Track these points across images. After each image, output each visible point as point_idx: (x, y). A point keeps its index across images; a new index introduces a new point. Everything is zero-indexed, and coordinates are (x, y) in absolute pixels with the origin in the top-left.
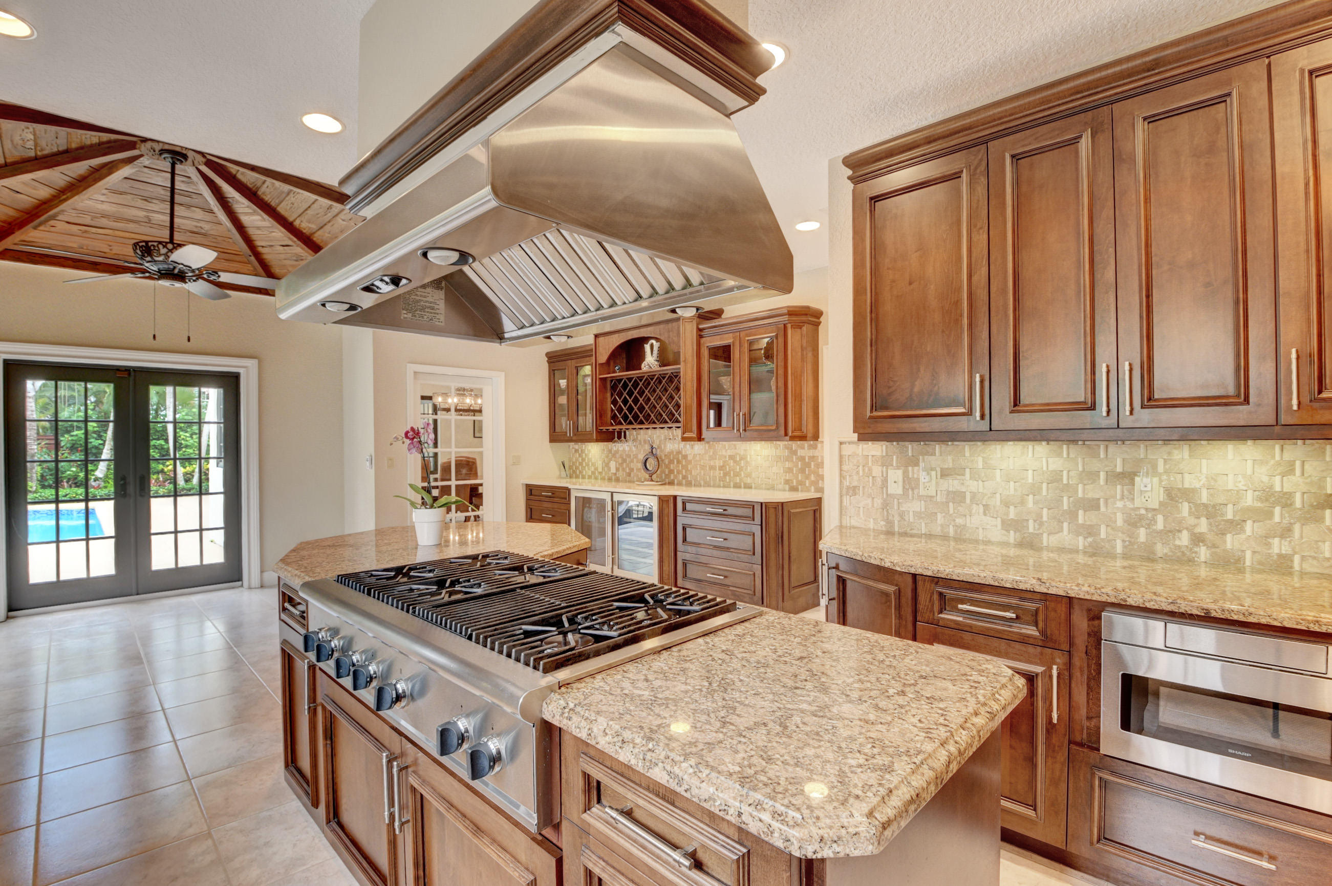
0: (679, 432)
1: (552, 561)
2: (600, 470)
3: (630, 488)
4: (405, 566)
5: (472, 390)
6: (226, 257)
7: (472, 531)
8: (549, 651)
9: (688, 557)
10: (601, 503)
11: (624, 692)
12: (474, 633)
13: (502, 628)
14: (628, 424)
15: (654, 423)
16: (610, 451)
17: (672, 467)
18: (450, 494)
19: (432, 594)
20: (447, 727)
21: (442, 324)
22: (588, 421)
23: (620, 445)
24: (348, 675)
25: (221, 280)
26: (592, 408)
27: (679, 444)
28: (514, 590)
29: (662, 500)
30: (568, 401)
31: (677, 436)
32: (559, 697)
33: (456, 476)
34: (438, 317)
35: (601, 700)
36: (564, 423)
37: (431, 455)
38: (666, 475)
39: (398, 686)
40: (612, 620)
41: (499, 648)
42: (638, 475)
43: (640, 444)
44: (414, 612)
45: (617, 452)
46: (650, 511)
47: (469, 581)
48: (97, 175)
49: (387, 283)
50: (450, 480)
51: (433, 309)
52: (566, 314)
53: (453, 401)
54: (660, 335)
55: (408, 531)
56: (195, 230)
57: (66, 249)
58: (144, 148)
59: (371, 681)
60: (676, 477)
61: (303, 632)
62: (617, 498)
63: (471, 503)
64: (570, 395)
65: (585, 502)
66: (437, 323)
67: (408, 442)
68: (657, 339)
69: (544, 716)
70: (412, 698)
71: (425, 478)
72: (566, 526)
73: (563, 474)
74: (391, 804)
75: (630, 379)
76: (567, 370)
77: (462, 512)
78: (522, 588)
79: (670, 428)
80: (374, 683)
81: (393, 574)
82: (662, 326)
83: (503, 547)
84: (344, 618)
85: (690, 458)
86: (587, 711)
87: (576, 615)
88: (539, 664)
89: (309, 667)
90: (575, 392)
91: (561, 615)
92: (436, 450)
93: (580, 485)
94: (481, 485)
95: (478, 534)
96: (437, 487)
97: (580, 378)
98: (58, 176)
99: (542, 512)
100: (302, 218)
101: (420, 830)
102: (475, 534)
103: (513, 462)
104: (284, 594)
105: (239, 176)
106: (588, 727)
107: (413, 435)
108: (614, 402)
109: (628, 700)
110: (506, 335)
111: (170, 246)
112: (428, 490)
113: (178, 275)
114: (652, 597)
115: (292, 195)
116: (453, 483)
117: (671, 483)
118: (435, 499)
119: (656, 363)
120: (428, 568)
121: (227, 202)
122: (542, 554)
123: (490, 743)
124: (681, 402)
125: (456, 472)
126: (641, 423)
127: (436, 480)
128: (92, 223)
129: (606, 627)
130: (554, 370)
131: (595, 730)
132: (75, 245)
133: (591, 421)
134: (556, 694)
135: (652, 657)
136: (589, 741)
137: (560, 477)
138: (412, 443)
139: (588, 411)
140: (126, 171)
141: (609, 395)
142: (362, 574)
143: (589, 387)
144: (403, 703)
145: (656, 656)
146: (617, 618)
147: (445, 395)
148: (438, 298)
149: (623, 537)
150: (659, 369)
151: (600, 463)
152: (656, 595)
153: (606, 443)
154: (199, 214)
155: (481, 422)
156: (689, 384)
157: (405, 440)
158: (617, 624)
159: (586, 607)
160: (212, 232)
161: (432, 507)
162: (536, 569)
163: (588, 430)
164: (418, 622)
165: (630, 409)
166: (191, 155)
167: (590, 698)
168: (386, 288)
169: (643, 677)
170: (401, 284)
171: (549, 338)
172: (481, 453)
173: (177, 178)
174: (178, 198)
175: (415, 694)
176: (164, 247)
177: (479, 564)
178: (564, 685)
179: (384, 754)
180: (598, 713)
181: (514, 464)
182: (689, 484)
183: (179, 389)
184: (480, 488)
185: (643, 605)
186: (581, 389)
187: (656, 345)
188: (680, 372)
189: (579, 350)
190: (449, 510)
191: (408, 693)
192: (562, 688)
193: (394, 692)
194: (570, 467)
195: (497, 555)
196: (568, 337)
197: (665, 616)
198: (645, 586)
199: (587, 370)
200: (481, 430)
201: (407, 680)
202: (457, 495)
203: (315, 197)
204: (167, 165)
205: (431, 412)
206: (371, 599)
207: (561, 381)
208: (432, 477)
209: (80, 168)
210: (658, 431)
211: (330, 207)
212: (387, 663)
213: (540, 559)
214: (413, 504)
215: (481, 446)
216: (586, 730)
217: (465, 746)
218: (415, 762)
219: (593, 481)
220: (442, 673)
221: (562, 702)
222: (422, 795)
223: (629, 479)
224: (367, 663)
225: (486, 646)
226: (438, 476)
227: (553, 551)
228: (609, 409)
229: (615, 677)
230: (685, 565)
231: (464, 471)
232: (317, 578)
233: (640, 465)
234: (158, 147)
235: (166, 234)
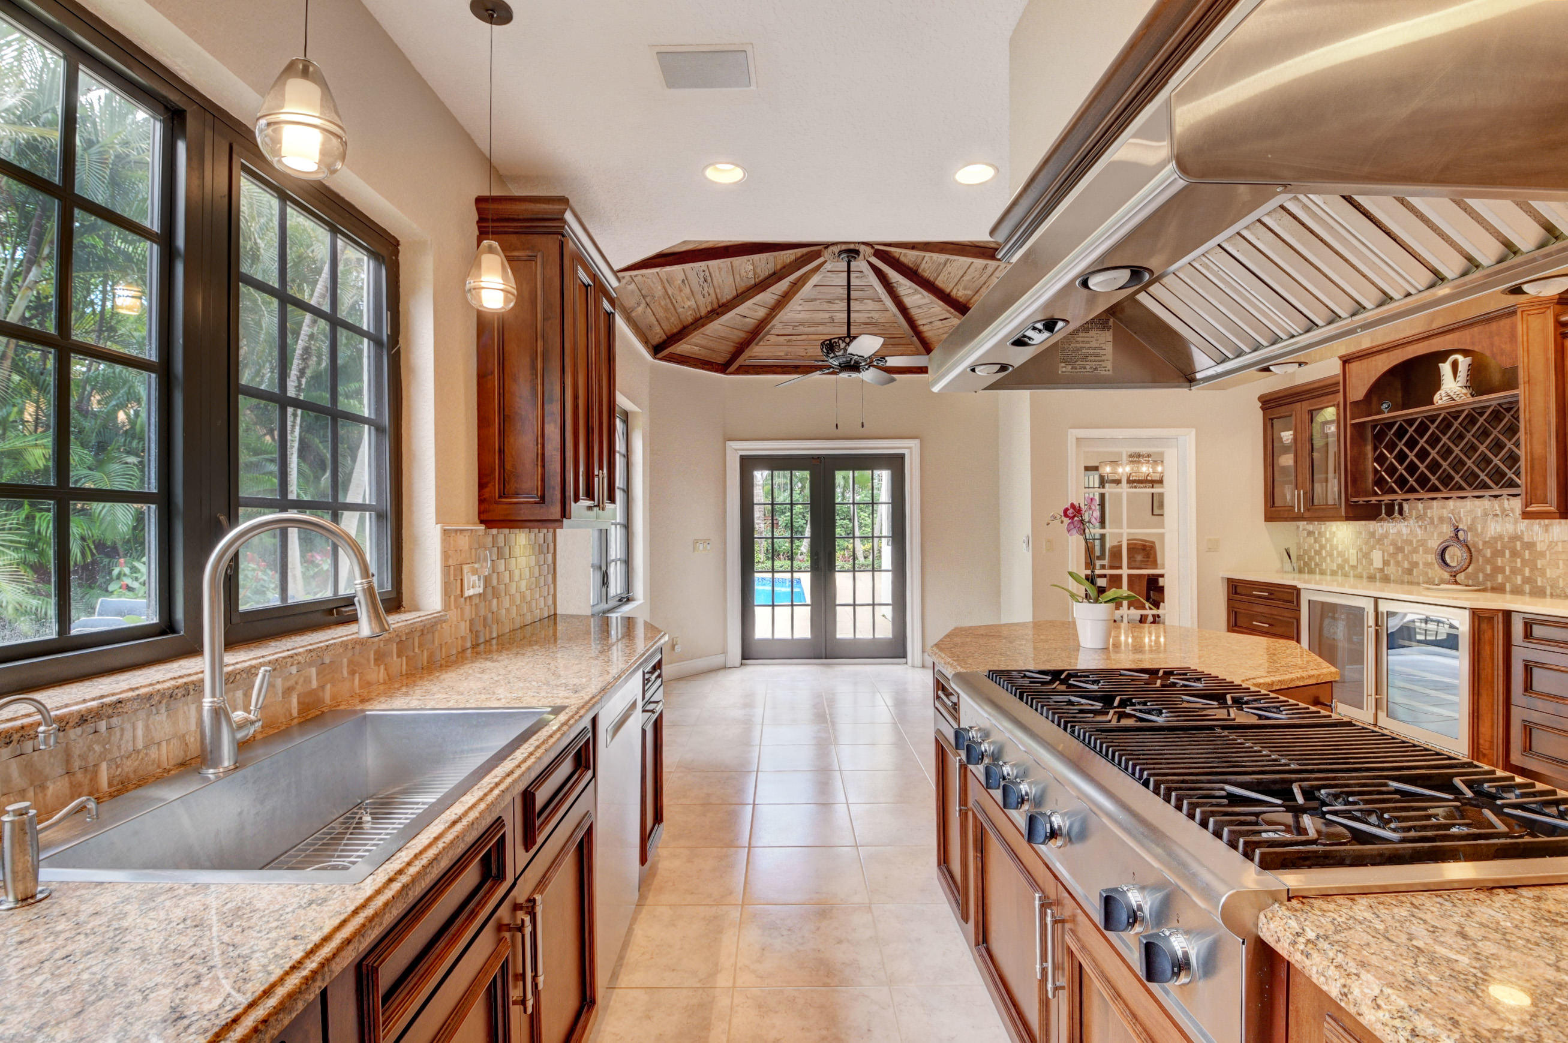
0: (1517, 504)
1: (1272, 695)
2: (1353, 562)
3: (1411, 593)
4: (1064, 671)
5: (1149, 456)
6: (893, 344)
7: (1150, 633)
8: (1271, 835)
9: (1535, 717)
10: (1355, 615)
11: (1415, 943)
12: (1152, 779)
13: (1193, 782)
14: (1407, 492)
15: (1461, 488)
16: (1372, 535)
17: (1499, 562)
18: (1120, 587)
19: (1096, 712)
20: (1113, 894)
21: (1110, 373)
22: (1331, 488)
23: (1391, 525)
24: (998, 788)
25: (888, 364)
26: (1337, 469)
27: (1516, 522)
28: (1211, 728)
29: (1479, 618)
30: (1296, 461)
31: (1512, 510)
32: (1287, 913)
33: (1129, 563)
34: (1103, 364)
35: (1368, 944)
36: (1289, 495)
37: (1097, 536)
38: (1486, 575)
39: (1053, 819)
40: (1387, 810)
41: (1189, 809)
42: (1427, 573)
43: (1432, 522)
44: (1073, 732)
45: (1386, 535)
46: (1453, 631)
47: (1145, 704)
48: (795, 289)
49: (1040, 331)
50: (1120, 568)
51: (1097, 355)
52: (1295, 329)
53: (1124, 470)
54: (1473, 343)
55: (1070, 627)
56: (868, 321)
57: (777, 357)
58: (827, 254)
59: (1022, 802)
60: (1507, 579)
61: (956, 726)
62: (1384, 607)
63: (1148, 600)
64: (1299, 452)
65: (1325, 611)
66: (1103, 373)
67: (1067, 521)
68: (1465, 353)
69: (1261, 934)
70: (1070, 839)
71: (1090, 563)
72: (1294, 643)
73: (1288, 566)
74: (1044, 958)
75: (1410, 422)
76: (1293, 417)
77: (1136, 608)
78: (1224, 727)
79: (1496, 496)
80: (1026, 807)
81: (1049, 678)
82: (1476, 330)
83: (1193, 662)
84: (994, 722)
85: (1540, 547)
86: (1340, 955)
87: (1319, 788)
88: (1253, 851)
89: (961, 766)
90: (1308, 446)
91: (1292, 781)
92: (1102, 531)
93: (1316, 583)
94: (1162, 576)
95: (1158, 637)
96: (1104, 576)
97: (1316, 427)
98: (768, 297)
99: (1253, 617)
100: (958, 287)
101: (1078, 1005)
102: (1153, 638)
103: (1208, 547)
104: (938, 681)
105: (902, 259)
106: (1342, 981)
107: (1074, 514)
108: (1380, 459)
109: (1422, 959)
110: (1199, 376)
111: (847, 340)
112: (1091, 579)
113: (853, 366)
114: (1469, 785)
115: (948, 264)
116: (1125, 572)
117: (1499, 589)
118: (1101, 591)
119: (1464, 391)
120: (1091, 678)
121: (892, 288)
122: (1254, 681)
123: (1172, 939)
124: (1521, 453)
125: (1129, 558)
126: (1435, 489)
127: (1103, 567)
128: (794, 332)
129: (1373, 819)
130: (1272, 419)
131: (1356, 991)
132: (782, 354)
133: (1336, 489)
134: (1284, 908)
135: (1473, 895)
136: (1343, 1004)
137: (1282, 571)
138: (1072, 523)
139: (1331, 474)
140: (815, 279)
141: (1369, 448)
142: (1014, 673)
143: (1332, 440)
144: (1059, 842)
145: (1482, 896)
146: (1396, 809)
147: (1115, 463)
148: (1103, 342)
149: (1398, 668)
150: (1472, 400)
151: (1353, 551)
152: (1481, 782)
153: (1363, 523)
154: (870, 305)
155: (1161, 495)
156: (1538, 422)
157: (1064, 519)
158: (1398, 819)
159: (1334, 779)
160: (880, 321)
161: (1096, 601)
162: (1247, 703)
163: (1330, 502)
164: (1076, 745)
165: (1412, 469)
166: (862, 248)
167: (1346, 933)
168: (1038, 337)
169: (1456, 928)
170: (1057, 329)
171: (1267, 369)
172: (1162, 535)
173: (852, 275)
174: (853, 294)
175: (1074, 833)
176: (844, 341)
177: (1159, 682)
178: (1297, 897)
179: (1037, 895)
180: (1363, 964)
181: (1210, 550)
182: (1539, 593)
183: (857, 473)
184: (1160, 579)
185: (1450, 797)
186: (1318, 443)
187: (1463, 362)
188: (1517, 402)
189: (1316, 385)
190: (1118, 606)
191: (1065, 831)
192: (1294, 902)
193: (1048, 826)
194: (1299, 558)
195: (1186, 674)
196: (1300, 364)
197: (1502, 828)
198: (1451, 762)
199: (1330, 413)
200: (1161, 505)
201: (1063, 815)
202: (1131, 587)
203: (969, 260)
204: (843, 265)
205: (1097, 485)
206: (1023, 704)
207: (1283, 434)
208: (1098, 563)
209: (783, 285)
210: (1469, 504)
211: (986, 267)
212: (1041, 786)
213: (1253, 689)
214: (1073, 595)
215: (1162, 526)
216: (1339, 984)
217: (1138, 928)
218: (1073, 919)
219: (1340, 579)
220: (1105, 820)
221: (1293, 923)
222: (1080, 965)
223: (1409, 577)
224: (1018, 780)
225: (1169, 802)
226: (1106, 562)
227: (1273, 679)
228: (1370, 469)
229: (1396, 910)
230: (1528, 729)
231: (1139, 558)
232: (968, 670)
233: (1431, 558)
234: (836, 249)
235: (843, 331)
